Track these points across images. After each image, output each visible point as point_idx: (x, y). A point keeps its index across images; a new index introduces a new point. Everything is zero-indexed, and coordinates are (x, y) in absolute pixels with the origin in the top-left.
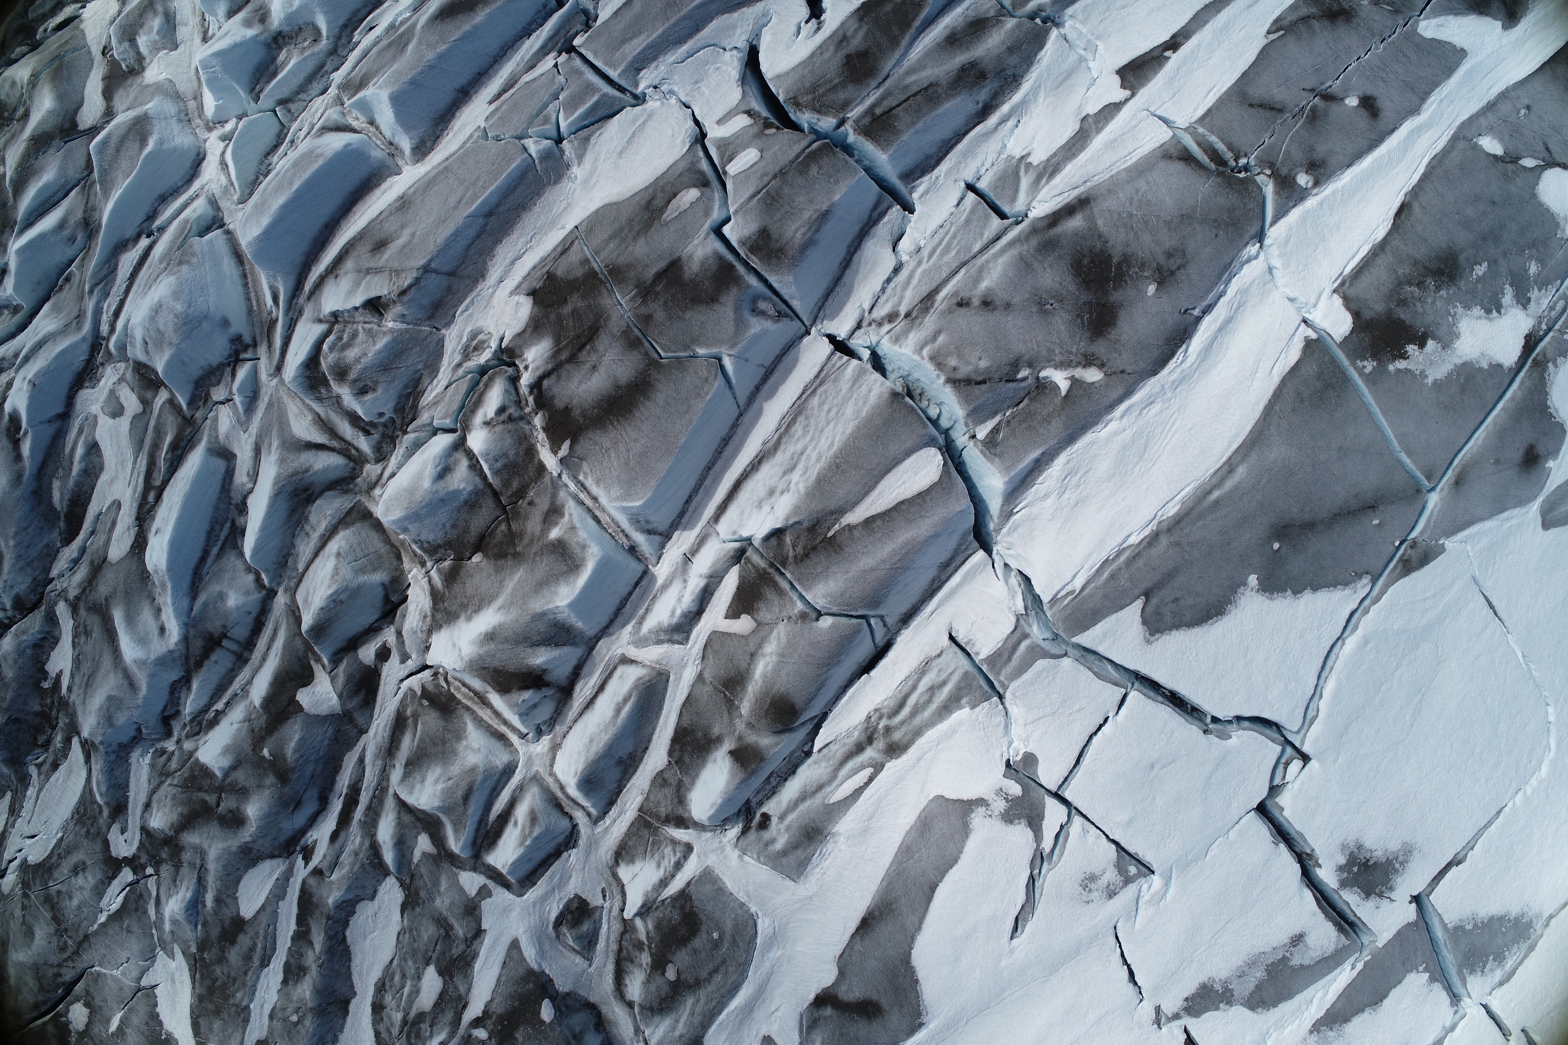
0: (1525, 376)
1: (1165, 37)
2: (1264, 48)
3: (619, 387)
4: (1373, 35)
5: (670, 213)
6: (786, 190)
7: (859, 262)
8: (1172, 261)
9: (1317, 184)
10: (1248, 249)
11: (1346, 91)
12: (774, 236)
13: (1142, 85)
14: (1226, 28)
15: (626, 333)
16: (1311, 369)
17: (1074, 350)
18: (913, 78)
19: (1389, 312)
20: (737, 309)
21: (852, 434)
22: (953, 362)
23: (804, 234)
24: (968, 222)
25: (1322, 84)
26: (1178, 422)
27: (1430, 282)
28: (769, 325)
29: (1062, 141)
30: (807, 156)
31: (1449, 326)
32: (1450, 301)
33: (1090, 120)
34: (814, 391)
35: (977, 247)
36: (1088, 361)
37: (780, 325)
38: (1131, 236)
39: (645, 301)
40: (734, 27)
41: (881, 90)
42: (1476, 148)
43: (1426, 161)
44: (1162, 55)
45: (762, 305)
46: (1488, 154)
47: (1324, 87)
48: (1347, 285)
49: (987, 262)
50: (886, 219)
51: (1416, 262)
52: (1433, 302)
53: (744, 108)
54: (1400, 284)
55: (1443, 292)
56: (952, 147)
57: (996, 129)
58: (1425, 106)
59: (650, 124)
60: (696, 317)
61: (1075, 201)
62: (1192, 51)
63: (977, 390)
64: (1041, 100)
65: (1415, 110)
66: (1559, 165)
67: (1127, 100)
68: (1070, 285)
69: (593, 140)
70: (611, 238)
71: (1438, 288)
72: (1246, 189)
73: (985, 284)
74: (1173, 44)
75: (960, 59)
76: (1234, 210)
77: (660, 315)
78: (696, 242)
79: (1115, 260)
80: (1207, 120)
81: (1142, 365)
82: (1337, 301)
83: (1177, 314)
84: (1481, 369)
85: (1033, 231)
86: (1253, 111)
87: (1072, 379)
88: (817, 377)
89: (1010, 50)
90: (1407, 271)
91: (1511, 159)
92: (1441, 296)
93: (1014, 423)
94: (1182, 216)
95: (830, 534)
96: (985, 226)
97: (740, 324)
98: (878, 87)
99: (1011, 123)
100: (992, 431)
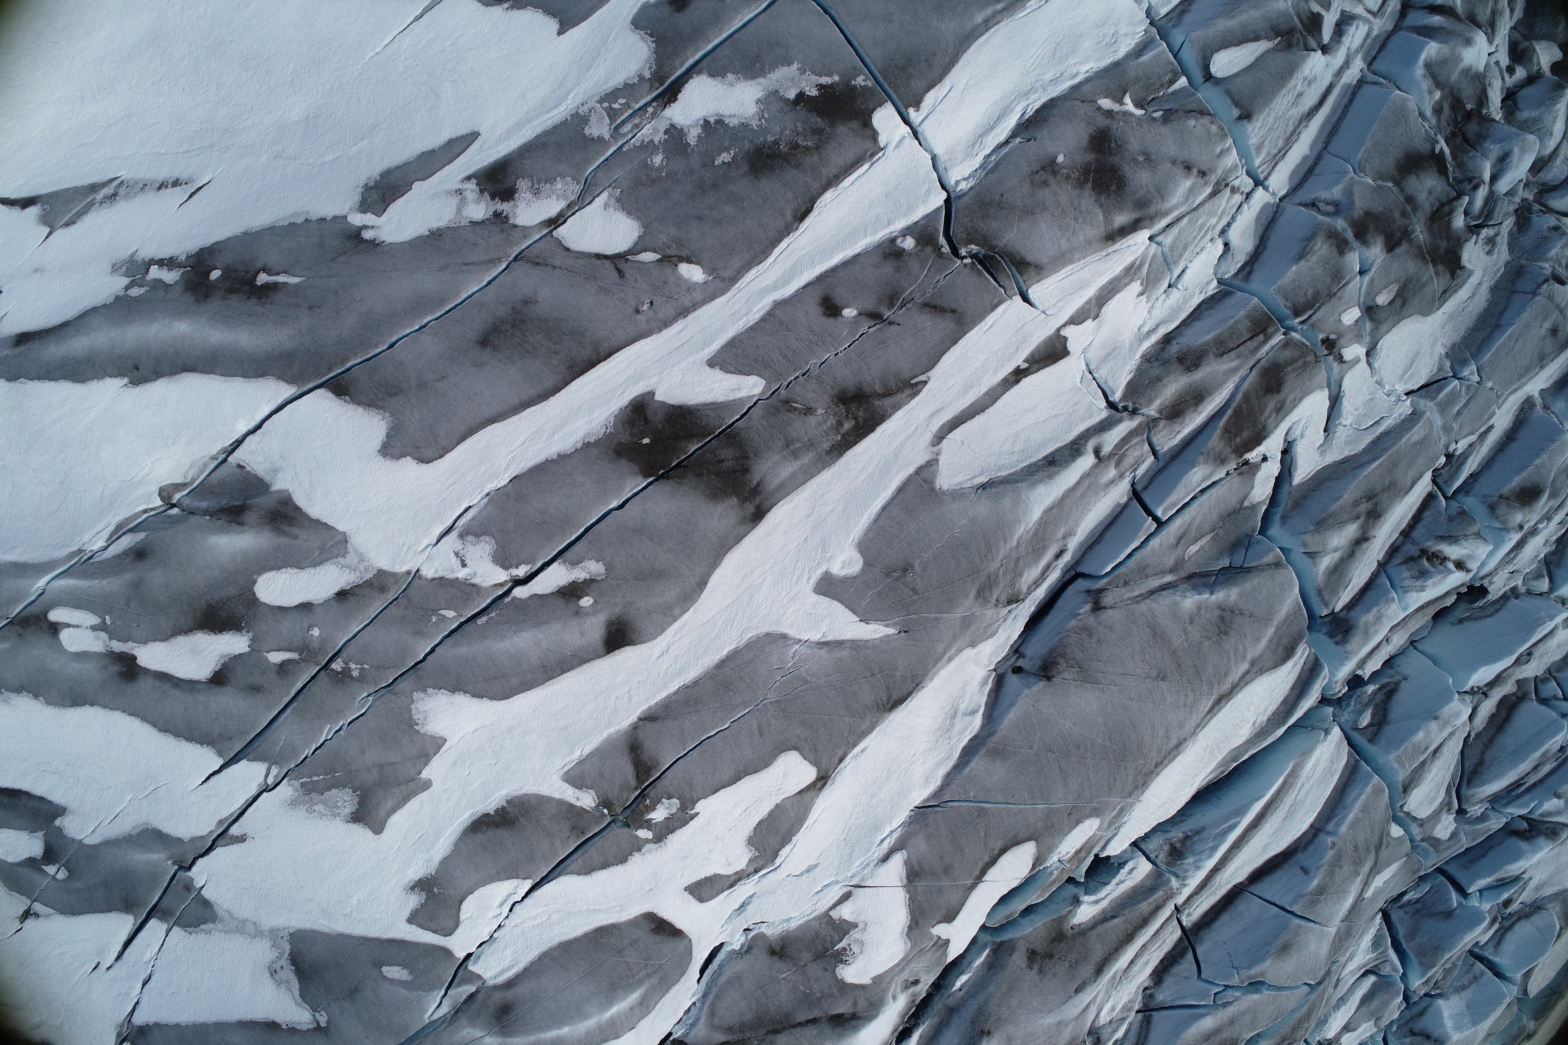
0: (677, 69)
1: (1026, 382)
2: (932, 367)
3: (1416, 174)
4: (818, 378)
5: (1394, 289)
6: (1328, 280)
7: (1255, 237)
8: (1043, 178)
9: (893, 240)
10: (969, 186)
11: (856, 322)
12: (1334, 248)
13: (1050, 338)
14: (966, 389)
15: (1415, 209)
16: (917, 84)
17: (1122, 123)
18: (1234, 364)
19: (832, 124)
20: (1351, 203)
21: (1274, 99)
22: (1214, 128)
23: (1315, 244)
24: (1185, 248)
25: (880, 329)
26: (1029, 64)
27: (783, 147)
28: (1324, 195)
29: (1118, 296)
30: (1313, 306)
31: (768, 109)
32: (764, 131)
33: (1092, 315)
34: (1279, 152)
35: (1185, 221)
36: (1109, 113)
37: (1313, 196)
38: (1076, 202)
39: (1406, 227)
40: (1347, 443)
41: (1259, 355)
42: (710, 270)
43: (771, 259)
44: (1031, 365)
45: (1331, 208)
46: (698, 263)
47: (878, 326)
48: (869, 153)
49: (1182, 204)
50: (1239, 265)
51: (798, 166)
52: (783, 131)
53: (1345, 366)
54: (817, 148)
55: (770, 138)
56: (1189, 317)
57: (1157, 326)
58: (767, 309)
59: (1401, 372)
60: (1377, 206)
61: (1118, 239)
62: (1003, 366)
63: (1194, 106)
64: (1127, 341)
65: (778, 304)
66: (606, 257)
67: (1064, 325)
68: (1127, 170)
69: (1436, 369)
70: (1424, 286)
71: (776, 143)
72: (969, 234)
73: (1188, 183)
74: (1019, 375)
75: (1197, 376)
76: (983, 216)
77: (1397, 215)
78: (1379, 261)
79: (1089, 185)
80: (996, 301)
81: (1067, 104)
82: (882, 140)
83: (1039, 137)
84: (735, 72)
85: (1151, 219)
86: (953, 306)
87: (1121, 103)
88: (1276, 163)
89: (1159, 379)
90: (808, 159)
91: (669, 260)
92: (773, 135)
93: (1158, 85)
94: (1033, 213)
95: (1279, 39)
96: (1176, 239)
97: (1349, 193)
98: (1259, 361)
99: (1146, 329)
100: (1175, 81)
